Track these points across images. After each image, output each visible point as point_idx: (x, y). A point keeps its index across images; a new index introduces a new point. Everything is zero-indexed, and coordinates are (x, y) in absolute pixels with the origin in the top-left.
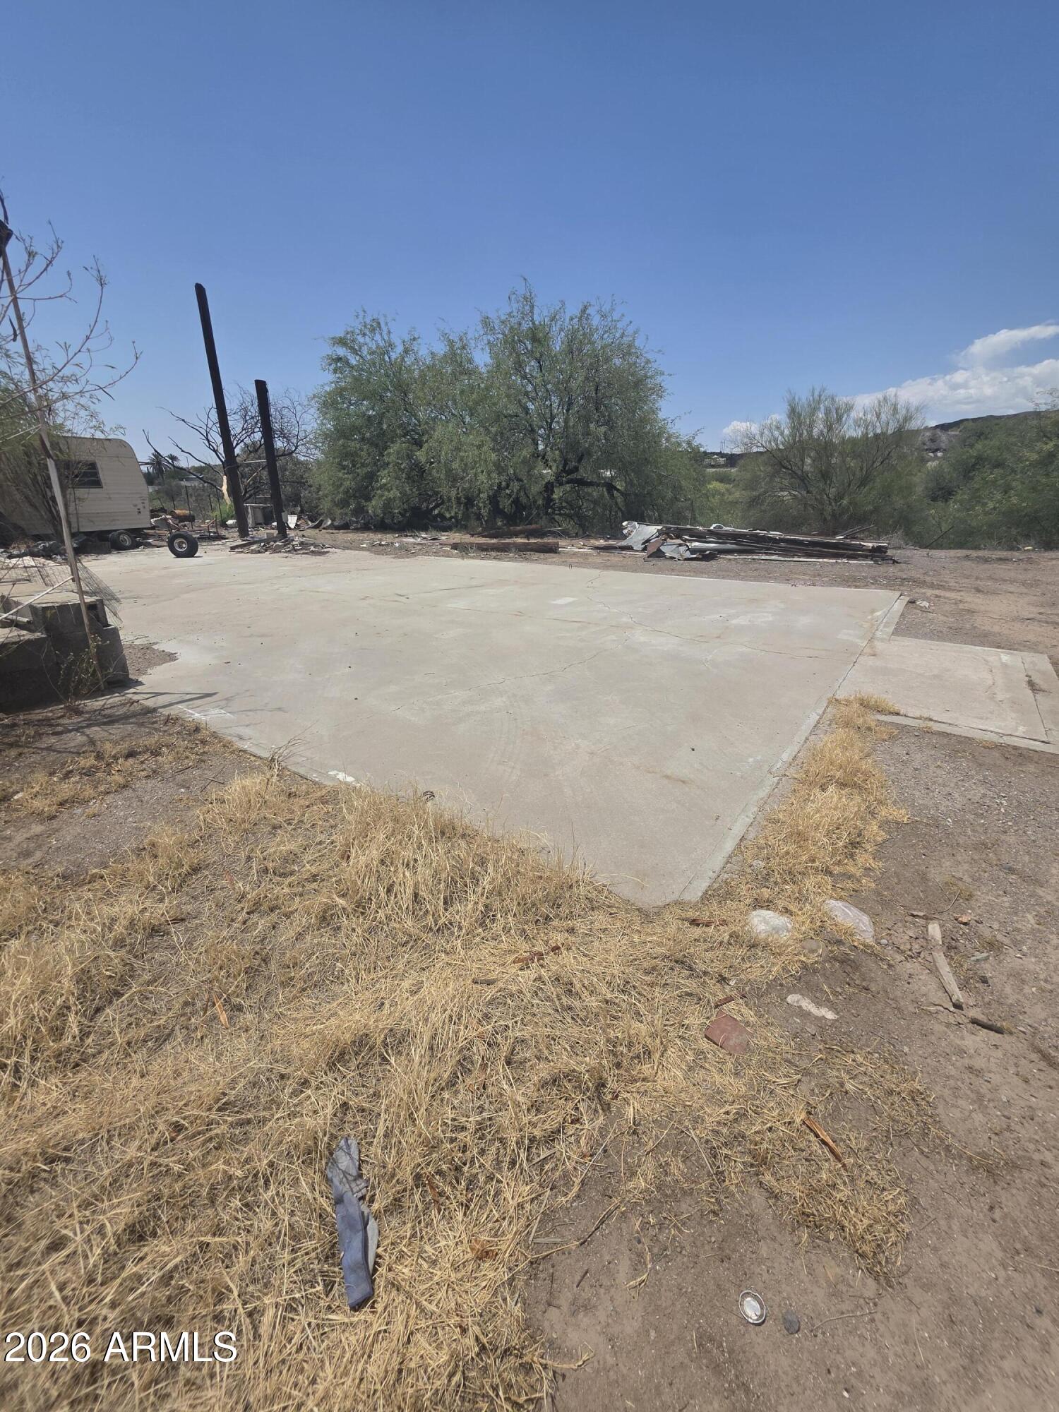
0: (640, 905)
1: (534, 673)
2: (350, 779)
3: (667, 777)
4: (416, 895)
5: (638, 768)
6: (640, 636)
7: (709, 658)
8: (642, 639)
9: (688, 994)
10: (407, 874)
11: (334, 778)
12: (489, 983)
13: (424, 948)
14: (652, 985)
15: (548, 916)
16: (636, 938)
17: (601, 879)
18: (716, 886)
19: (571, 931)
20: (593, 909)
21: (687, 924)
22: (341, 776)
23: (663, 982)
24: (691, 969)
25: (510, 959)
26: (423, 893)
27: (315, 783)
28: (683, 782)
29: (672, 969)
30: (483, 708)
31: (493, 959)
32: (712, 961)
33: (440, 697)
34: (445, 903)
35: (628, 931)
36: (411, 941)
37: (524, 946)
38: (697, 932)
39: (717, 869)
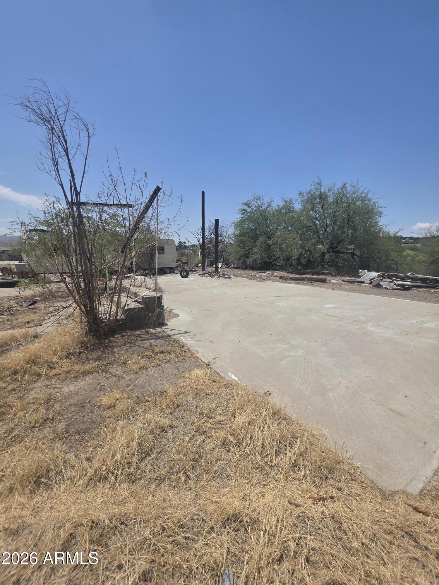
0: (380, 486)
1: (317, 340)
2: (237, 379)
3: (391, 410)
4: (263, 444)
5: (373, 401)
6: (370, 327)
7: (412, 344)
8: (372, 329)
9: (415, 559)
10: (260, 433)
11: (230, 377)
12: (297, 506)
13: (265, 474)
14: (390, 543)
15: (327, 477)
16: (378, 507)
17: (357, 464)
18: (428, 488)
19: (340, 489)
20: (352, 480)
21: (411, 509)
22: (233, 377)
23: (398, 543)
24: (416, 542)
25: (307, 495)
26: (267, 444)
27: (223, 377)
28: (402, 415)
29: (403, 536)
30: (292, 354)
31: (297, 491)
32: (431, 542)
33: (274, 346)
34: (276, 453)
35: (373, 501)
36: (260, 468)
37: (315, 490)
38: (419, 517)
39: (429, 477)
